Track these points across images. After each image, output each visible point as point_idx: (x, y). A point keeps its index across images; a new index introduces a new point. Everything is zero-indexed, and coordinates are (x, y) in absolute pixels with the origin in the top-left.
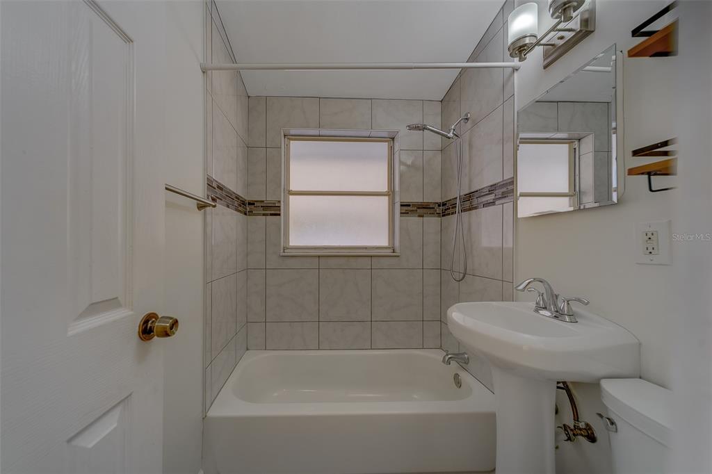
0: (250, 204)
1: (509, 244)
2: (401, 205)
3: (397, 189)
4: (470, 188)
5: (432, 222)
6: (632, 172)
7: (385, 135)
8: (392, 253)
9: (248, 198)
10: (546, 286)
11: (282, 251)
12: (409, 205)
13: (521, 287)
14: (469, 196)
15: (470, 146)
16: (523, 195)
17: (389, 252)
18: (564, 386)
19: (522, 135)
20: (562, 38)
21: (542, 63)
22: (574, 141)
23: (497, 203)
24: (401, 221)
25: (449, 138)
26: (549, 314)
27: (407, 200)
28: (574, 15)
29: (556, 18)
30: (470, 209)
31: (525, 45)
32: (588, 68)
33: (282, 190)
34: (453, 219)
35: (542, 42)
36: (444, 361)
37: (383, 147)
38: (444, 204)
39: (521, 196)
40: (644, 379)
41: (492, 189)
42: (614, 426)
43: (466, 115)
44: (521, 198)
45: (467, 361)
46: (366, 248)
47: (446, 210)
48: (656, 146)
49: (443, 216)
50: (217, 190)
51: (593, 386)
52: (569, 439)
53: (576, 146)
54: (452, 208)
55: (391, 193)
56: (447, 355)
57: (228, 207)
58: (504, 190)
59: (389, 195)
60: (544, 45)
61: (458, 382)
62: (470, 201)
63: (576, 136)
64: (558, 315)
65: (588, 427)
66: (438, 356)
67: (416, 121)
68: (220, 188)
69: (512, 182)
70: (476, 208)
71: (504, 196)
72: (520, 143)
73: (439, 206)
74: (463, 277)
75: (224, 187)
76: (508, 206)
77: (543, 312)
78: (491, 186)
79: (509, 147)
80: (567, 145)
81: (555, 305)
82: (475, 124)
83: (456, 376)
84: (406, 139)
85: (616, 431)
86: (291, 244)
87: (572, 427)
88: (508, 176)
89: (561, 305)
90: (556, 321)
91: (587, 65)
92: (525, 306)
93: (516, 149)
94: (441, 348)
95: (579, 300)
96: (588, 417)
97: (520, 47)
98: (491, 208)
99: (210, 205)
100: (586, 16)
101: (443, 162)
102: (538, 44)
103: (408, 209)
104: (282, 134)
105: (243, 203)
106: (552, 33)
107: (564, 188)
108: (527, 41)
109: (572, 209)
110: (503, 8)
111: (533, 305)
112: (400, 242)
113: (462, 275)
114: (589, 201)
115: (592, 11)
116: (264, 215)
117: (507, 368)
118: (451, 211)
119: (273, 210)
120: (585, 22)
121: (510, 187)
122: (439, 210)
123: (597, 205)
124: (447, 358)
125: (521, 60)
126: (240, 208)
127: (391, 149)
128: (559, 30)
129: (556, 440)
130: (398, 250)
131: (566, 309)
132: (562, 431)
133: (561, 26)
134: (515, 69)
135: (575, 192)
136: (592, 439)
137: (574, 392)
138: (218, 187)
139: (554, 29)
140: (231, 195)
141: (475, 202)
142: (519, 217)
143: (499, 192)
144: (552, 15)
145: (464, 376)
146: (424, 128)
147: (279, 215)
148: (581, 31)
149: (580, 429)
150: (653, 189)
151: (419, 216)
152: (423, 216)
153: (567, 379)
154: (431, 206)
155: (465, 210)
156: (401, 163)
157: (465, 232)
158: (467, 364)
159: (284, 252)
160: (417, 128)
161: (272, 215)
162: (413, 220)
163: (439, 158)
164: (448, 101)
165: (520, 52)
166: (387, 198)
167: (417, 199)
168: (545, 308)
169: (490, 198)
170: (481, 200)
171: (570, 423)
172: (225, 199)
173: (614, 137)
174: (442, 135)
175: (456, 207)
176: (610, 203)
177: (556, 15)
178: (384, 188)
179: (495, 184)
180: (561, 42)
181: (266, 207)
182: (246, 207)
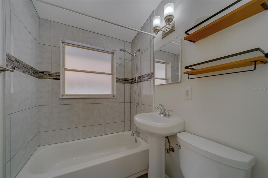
0: (40, 73)
1: (152, 94)
2: (117, 79)
3: (115, 72)
4: (140, 74)
5: (128, 86)
6: (184, 73)
7: (110, 51)
8: (113, 97)
9: (39, 69)
10: (163, 107)
11: (61, 96)
12: (120, 79)
13: (156, 108)
14: (140, 77)
15: (140, 60)
16: (156, 78)
17: (112, 97)
18: (167, 137)
19: (156, 60)
20: (167, 30)
21: (161, 37)
22: (167, 63)
23: (149, 80)
24: (116, 85)
25: (134, 56)
26: (163, 115)
27: (119, 77)
28: (170, 23)
29: (166, 23)
30: (140, 82)
31: (157, 29)
32: (172, 42)
33: (61, 67)
34: (135, 85)
35: (162, 30)
36: (132, 135)
37: (110, 56)
38: (132, 80)
39: (155, 79)
40: (186, 132)
41: (147, 75)
42: (180, 147)
43: (139, 49)
44: (156, 79)
45: (139, 133)
46: (103, 95)
47: (132, 81)
48: (190, 66)
49: (131, 83)
50: (15, 62)
51: (175, 136)
52: (168, 153)
53: (167, 65)
54: (135, 81)
55: (112, 74)
56: (133, 132)
57: (24, 72)
58: (151, 76)
59: (112, 75)
60: (162, 31)
61: (136, 141)
62: (140, 79)
63: (167, 62)
64: (165, 115)
65: (173, 148)
66: (130, 133)
67: (122, 47)
68: (17, 61)
69: (153, 73)
70: (142, 81)
71: (151, 78)
72: (156, 62)
73: (130, 80)
74: (138, 105)
75: (21, 61)
76: (152, 81)
77: (162, 115)
78: (147, 74)
79: (152, 62)
80: (165, 65)
81: (165, 112)
82: (142, 53)
83: (136, 139)
84: (118, 54)
85: (181, 148)
86: (66, 93)
87: (169, 149)
88: (152, 71)
89: (166, 112)
90: (165, 117)
91: (171, 41)
92: (156, 114)
93: (154, 64)
94: (130, 130)
95: (171, 111)
96: (173, 145)
97: (156, 30)
98: (146, 82)
99: (8, 70)
100: (173, 25)
101: (132, 65)
102: (161, 30)
103: (119, 80)
104: (61, 41)
105: (36, 72)
106: (165, 28)
107: (164, 77)
108: (158, 28)
109: (166, 83)
110: (150, 16)
111: (159, 113)
112: (116, 92)
113: (137, 104)
114: (170, 81)
115: (174, 24)
116: (50, 79)
117: (152, 134)
118: (134, 82)
119: (56, 77)
120: (173, 27)
121: (152, 75)
122: (130, 81)
123: (172, 83)
124: (133, 133)
125: (156, 34)
126: (33, 74)
127: (113, 57)
128: (167, 27)
129: (165, 154)
130: (115, 96)
131: (168, 113)
132: (166, 150)
133: (167, 26)
134: (154, 37)
135: (167, 79)
136: (173, 151)
137: (169, 138)
138: (16, 61)
139: (165, 26)
140: (27, 66)
141: (142, 79)
142: (155, 85)
143: (149, 76)
144: (165, 22)
145: (138, 139)
146: (125, 51)
147: (59, 79)
148: (172, 29)
149: (171, 149)
150: (189, 78)
151: (123, 83)
152: (124, 83)
153: (168, 135)
154: (127, 80)
155: (139, 82)
156: (117, 63)
157: (139, 90)
158: (139, 134)
159: (62, 97)
160: (123, 50)
161: (54, 79)
162: (121, 85)
163: (130, 63)
164: (133, 43)
165: (156, 31)
166: (111, 76)
167: (122, 77)
168: (162, 114)
169: (147, 78)
170: (144, 79)
171: (168, 148)
172: (22, 68)
173: (179, 63)
174: (131, 54)
175: (136, 81)
176: (178, 82)
177: (166, 22)
178: (110, 72)
179: (148, 74)
180: (166, 32)
181: (50, 75)
182: (38, 74)
